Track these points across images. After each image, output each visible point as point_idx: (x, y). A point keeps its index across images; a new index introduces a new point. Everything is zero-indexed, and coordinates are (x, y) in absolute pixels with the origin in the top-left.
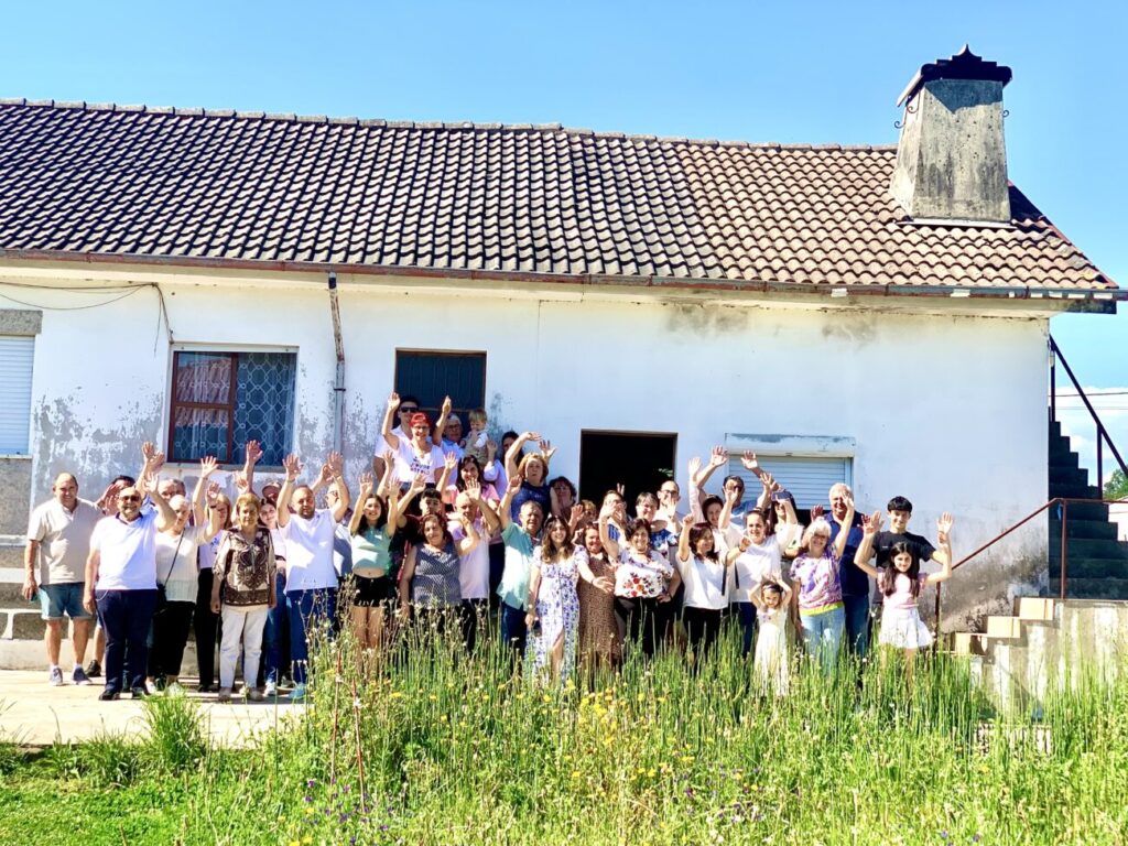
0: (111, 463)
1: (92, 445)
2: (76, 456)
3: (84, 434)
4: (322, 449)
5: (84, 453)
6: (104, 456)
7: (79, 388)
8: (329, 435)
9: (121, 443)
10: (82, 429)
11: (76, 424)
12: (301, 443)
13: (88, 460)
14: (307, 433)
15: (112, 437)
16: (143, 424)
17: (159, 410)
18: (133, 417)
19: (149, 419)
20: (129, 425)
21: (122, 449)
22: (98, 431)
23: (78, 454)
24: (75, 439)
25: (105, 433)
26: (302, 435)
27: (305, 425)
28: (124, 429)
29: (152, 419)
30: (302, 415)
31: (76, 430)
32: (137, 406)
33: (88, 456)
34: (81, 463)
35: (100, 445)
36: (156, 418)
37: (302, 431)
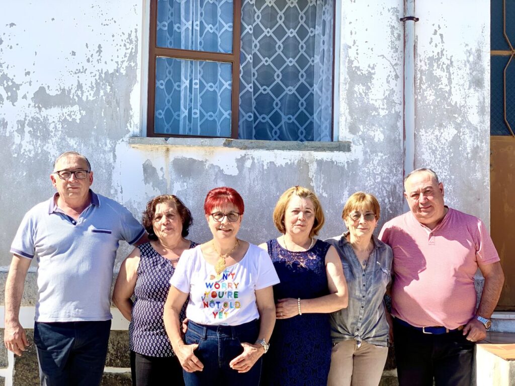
0: (63, 139)
1: (32, 112)
2: (9, 128)
3: (20, 93)
4: (383, 113)
5: (21, 123)
6: (51, 127)
7: (12, 25)
8: (392, 92)
9: (76, 108)
10: (18, 87)
11: (8, 79)
12: (350, 104)
13: (27, 137)
14: (359, 88)
15: (63, 99)
16: (109, 78)
17: (132, 57)
18: (94, 68)
19: (117, 71)
20: (87, 80)
21: (79, 116)
22: (42, 89)
23: (12, 126)
24: (7, 103)
25: (53, 92)
26: (351, 92)
27: (355, 76)
28: (80, 86)
29: (123, 72)
30: (350, 62)
31: (7, 89)
32: (100, 51)
33: (27, 129)
34: (17, 139)
35: (45, 112)
36: (129, 68)
37: (351, 87)
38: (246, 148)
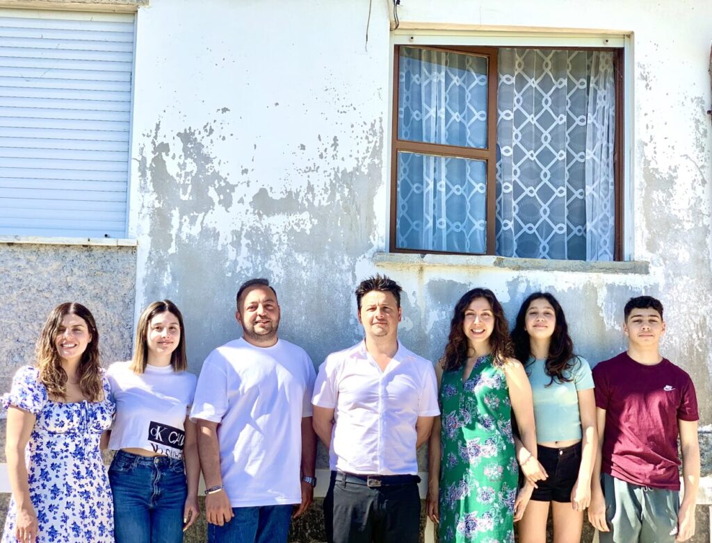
0: (289, 254)
1: (251, 220)
2: (221, 240)
3: (236, 196)
4: (688, 226)
5: (237, 234)
6: (274, 240)
7: (225, 110)
8: (699, 200)
9: (306, 215)
10: (232, 188)
11: (220, 179)
13: (244, 251)
14: (658, 195)
15: (289, 204)
16: (346, 178)
17: (376, 153)
18: (327, 165)
19: (357, 169)
20: (320, 181)
21: (309, 226)
22: (263, 192)
23: (226, 237)
24: (219, 209)
25: (276, 195)
28: (310, 188)
29: (365, 170)
30: (647, 162)
31: (219, 191)
32: (335, 145)
33: (244, 241)
34: (232, 254)
35: (266, 220)
36: (372, 167)
37: (648, 193)
38: (519, 268)
